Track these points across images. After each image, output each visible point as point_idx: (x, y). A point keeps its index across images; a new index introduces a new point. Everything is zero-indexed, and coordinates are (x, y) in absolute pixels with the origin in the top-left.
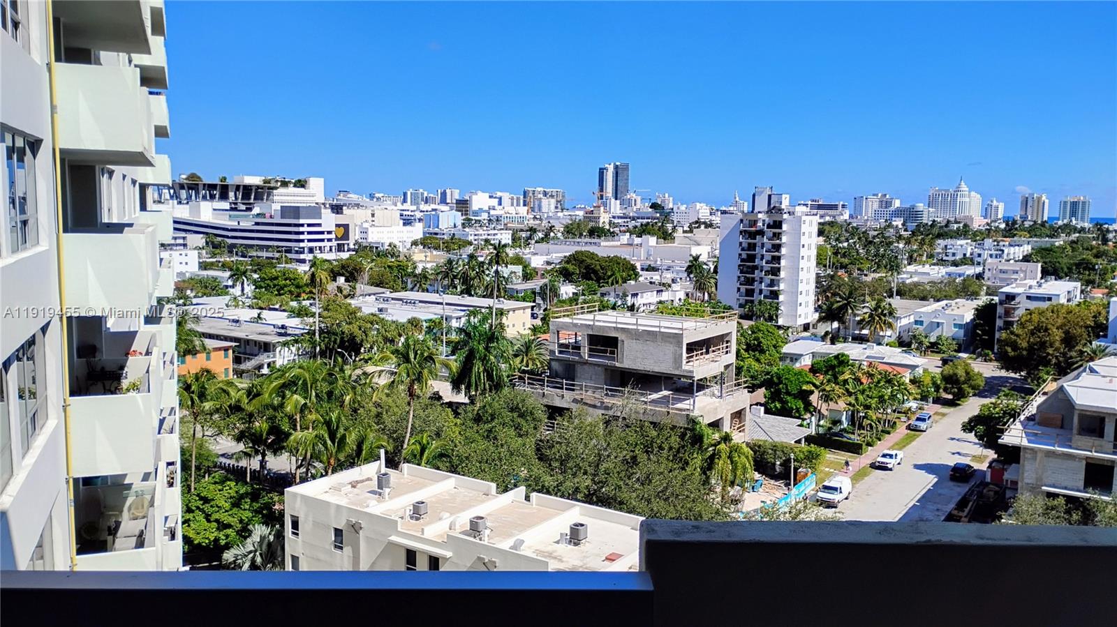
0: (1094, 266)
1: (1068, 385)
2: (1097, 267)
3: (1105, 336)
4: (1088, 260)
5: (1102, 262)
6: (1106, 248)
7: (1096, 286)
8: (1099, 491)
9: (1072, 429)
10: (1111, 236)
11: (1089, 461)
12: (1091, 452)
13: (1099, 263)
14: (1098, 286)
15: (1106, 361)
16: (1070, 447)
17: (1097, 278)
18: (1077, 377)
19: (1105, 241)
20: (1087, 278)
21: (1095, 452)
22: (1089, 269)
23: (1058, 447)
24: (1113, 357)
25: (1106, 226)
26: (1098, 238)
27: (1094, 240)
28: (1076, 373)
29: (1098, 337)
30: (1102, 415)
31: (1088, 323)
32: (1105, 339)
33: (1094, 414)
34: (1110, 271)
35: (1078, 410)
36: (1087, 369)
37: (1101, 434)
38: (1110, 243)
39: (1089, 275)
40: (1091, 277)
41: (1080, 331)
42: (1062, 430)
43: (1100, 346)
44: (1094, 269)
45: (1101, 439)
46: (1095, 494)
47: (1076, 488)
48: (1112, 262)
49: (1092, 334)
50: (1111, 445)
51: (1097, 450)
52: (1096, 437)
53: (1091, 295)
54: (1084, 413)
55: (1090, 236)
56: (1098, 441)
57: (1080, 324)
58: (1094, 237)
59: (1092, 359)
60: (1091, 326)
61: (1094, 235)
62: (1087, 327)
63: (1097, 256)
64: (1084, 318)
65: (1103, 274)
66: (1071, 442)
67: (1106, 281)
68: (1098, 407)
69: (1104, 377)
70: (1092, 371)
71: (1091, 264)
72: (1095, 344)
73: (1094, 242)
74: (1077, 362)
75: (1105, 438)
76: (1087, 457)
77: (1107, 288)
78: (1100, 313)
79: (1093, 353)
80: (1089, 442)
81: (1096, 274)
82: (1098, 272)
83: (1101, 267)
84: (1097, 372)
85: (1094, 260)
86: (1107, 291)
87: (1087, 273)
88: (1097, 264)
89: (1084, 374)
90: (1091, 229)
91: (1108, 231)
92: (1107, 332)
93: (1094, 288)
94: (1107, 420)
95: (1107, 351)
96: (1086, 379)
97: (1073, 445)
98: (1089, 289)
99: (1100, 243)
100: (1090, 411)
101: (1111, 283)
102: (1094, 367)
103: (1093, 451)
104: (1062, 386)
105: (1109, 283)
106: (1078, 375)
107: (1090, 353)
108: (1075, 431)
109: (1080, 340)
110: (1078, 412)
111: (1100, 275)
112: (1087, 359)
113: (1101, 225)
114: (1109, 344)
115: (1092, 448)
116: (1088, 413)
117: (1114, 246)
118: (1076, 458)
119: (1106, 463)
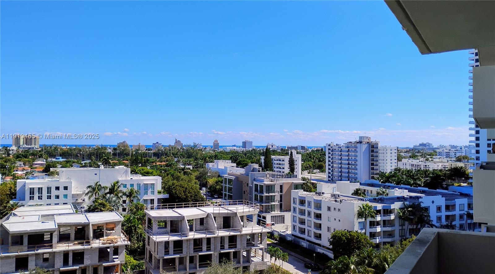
0: (5, 166)
1: (4, 223)
2: (7, 167)
3: (15, 198)
4: (2, 164)
5: (9, 164)
6: (10, 158)
7: (6, 175)
8: (24, 270)
9: (8, 244)
10: (11, 152)
11: (17, 257)
12: (18, 253)
13: (8, 165)
14: (8, 176)
15: (19, 209)
16: (8, 253)
17: (7, 172)
18: (8, 219)
19: (9, 155)
20: (2, 172)
21: (20, 252)
22: (3, 168)
23: (2, 254)
24: (22, 207)
25: (8, 148)
26: (5, 153)
27: (4, 154)
28: (6, 217)
29: (12, 199)
30: (22, 235)
31: (7, 193)
32: (15, 199)
33: (18, 235)
34: (12, 168)
35: (11, 234)
36: (12, 214)
37: (22, 243)
38: (11, 156)
39: (3, 171)
40: (4, 171)
41: (4, 197)
42: (3, 245)
43: (15, 203)
44: (5, 168)
45: (22, 246)
46: (22, 272)
47: (12, 272)
48: (13, 164)
49: (9, 198)
50: (26, 248)
51: (20, 251)
52: (19, 245)
53: (5, 180)
54: (13, 235)
55: (1, 152)
56: (21, 247)
57: (4, 194)
58: (3, 153)
59: (12, 210)
60: (8, 194)
61: (3, 152)
62: (7, 195)
63: (6, 162)
64: (5, 191)
65: (10, 170)
66: (8, 250)
67: (11, 173)
68: (20, 231)
69: (20, 216)
70: (15, 215)
71: (4, 165)
72: (11, 202)
73: (4, 155)
74: (5, 212)
75: (24, 245)
76: (16, 256)
77: (12, 176)
78: (11, 188)
79: (12, 206)
80: (16, 248)
81: (7, 170)
82: (7, 169)
83: (8, 166)
84: (16, 215)
85: (5, 164)
86: (12, 177)
87: (2, 169)
88: (7, 165)
89: (11, 217)
90: (2, 149)
91: (9, 150)
92: (16, 196)
93: (6, 176)
94: (24, 236)
95: (18, 204)
96: (12, 219)
97: (9, 252)
98: (4, 177)
99: (6, 156)
100: (17, 234)
101: (14, 173)
102: (15, 213)
103: (19, 252)
104: (2, 224)
105: (12, 174)
106: (7, 218)
107: (11, 206)
108: (10, 244)
109: (4, 201)
110: (11, 235)
111: (8, 170)
112: (10, 209)
113: (6, 148)
114: (19, 201)
115: (18, 250)
116: (15, 235)
117: (13, 157)
118: (11, 257)
119: (24, 257)
